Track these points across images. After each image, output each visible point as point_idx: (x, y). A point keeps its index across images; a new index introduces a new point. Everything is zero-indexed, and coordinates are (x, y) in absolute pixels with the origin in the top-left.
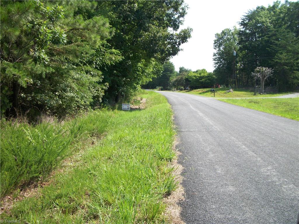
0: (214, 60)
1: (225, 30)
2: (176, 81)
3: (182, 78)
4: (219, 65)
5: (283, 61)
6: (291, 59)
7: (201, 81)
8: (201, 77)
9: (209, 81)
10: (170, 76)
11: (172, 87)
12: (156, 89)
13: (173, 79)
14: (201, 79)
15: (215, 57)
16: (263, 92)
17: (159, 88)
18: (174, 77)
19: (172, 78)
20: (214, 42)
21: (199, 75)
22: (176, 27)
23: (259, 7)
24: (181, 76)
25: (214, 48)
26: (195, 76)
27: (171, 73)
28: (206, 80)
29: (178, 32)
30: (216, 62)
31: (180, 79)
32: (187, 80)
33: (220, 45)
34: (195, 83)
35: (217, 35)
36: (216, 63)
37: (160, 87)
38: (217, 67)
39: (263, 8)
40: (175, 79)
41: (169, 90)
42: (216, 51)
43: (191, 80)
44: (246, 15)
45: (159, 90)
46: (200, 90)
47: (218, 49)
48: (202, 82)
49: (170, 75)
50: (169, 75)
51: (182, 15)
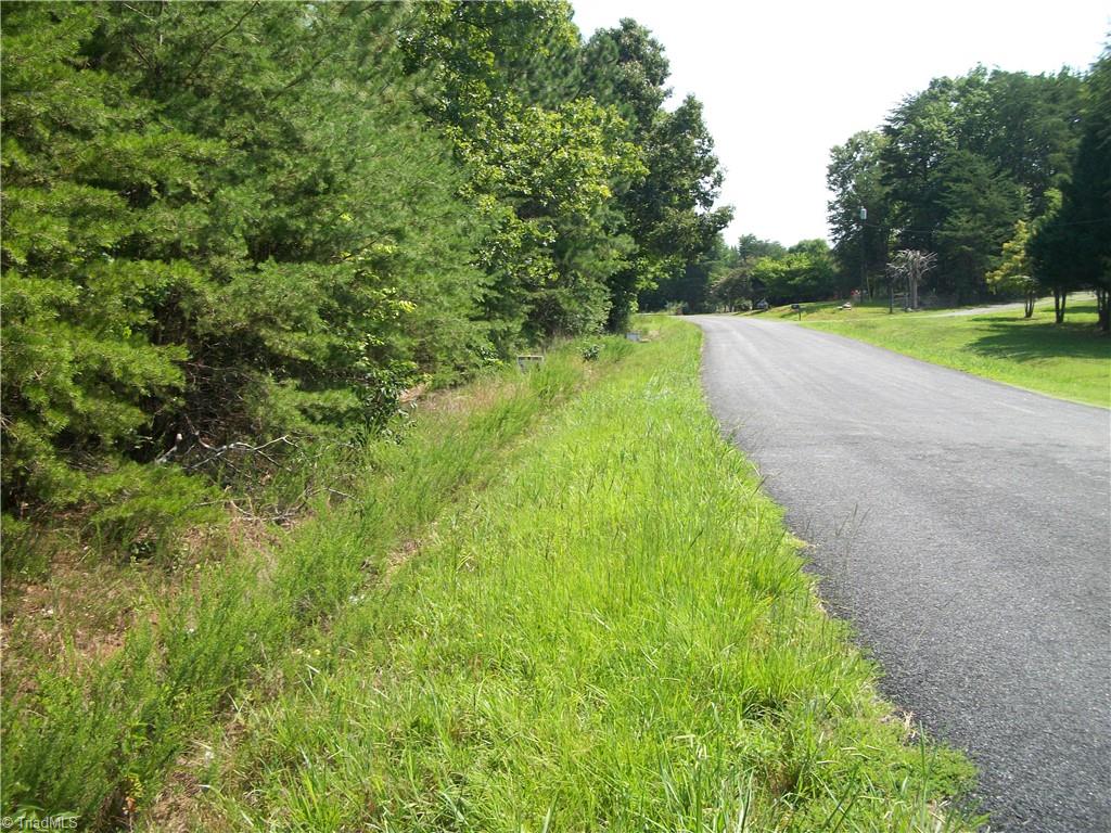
0: (832, 221)
1: (856, 136)
2: (727, 283)
3: (743, 275)
4: (843, 237)
5: (960, 234)
6: (980, 227)
7: (792, 282)
8: (791, 272)
9: (814, 283)
10: (709, 268)
11: (715, 302)
12: (666, 310)
13: (720, 276)
14: (793, 279)
15: (834, 212)
16: (916, 306)
17: (674, 307)
18: (723, 270)
19: (716, 275)
20: (827, 171)
21: (785, 268)
22: (708, 203)
23: (936, 81)
24: (741, 269)
25: (830, 188)
26: (775, 271)
27: (712, 259)
28: (804, 282)
29: (713, 210)
30: (837, 226)
31: (737, 277)
32: (756, 281)
33: (845, 178)
34: (776, 289)
35: (836, 150)
36: (837, 231)
37: (680, 305)
38: (838, 241)
39: (945, 85)
40: (723, 279)
41: (708, 312)
42: (833, 197)
43: (765, 281)
44: (898, 108)
45: (677, 314)
46: (787, 308)
47: (841, 190)
48: (795, 285)
49: (711, 265)
50: (705, 263)
51: (718, 181)
